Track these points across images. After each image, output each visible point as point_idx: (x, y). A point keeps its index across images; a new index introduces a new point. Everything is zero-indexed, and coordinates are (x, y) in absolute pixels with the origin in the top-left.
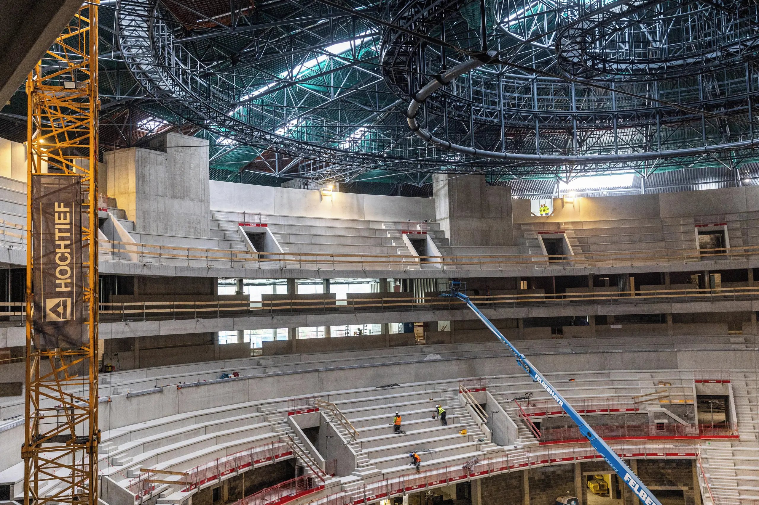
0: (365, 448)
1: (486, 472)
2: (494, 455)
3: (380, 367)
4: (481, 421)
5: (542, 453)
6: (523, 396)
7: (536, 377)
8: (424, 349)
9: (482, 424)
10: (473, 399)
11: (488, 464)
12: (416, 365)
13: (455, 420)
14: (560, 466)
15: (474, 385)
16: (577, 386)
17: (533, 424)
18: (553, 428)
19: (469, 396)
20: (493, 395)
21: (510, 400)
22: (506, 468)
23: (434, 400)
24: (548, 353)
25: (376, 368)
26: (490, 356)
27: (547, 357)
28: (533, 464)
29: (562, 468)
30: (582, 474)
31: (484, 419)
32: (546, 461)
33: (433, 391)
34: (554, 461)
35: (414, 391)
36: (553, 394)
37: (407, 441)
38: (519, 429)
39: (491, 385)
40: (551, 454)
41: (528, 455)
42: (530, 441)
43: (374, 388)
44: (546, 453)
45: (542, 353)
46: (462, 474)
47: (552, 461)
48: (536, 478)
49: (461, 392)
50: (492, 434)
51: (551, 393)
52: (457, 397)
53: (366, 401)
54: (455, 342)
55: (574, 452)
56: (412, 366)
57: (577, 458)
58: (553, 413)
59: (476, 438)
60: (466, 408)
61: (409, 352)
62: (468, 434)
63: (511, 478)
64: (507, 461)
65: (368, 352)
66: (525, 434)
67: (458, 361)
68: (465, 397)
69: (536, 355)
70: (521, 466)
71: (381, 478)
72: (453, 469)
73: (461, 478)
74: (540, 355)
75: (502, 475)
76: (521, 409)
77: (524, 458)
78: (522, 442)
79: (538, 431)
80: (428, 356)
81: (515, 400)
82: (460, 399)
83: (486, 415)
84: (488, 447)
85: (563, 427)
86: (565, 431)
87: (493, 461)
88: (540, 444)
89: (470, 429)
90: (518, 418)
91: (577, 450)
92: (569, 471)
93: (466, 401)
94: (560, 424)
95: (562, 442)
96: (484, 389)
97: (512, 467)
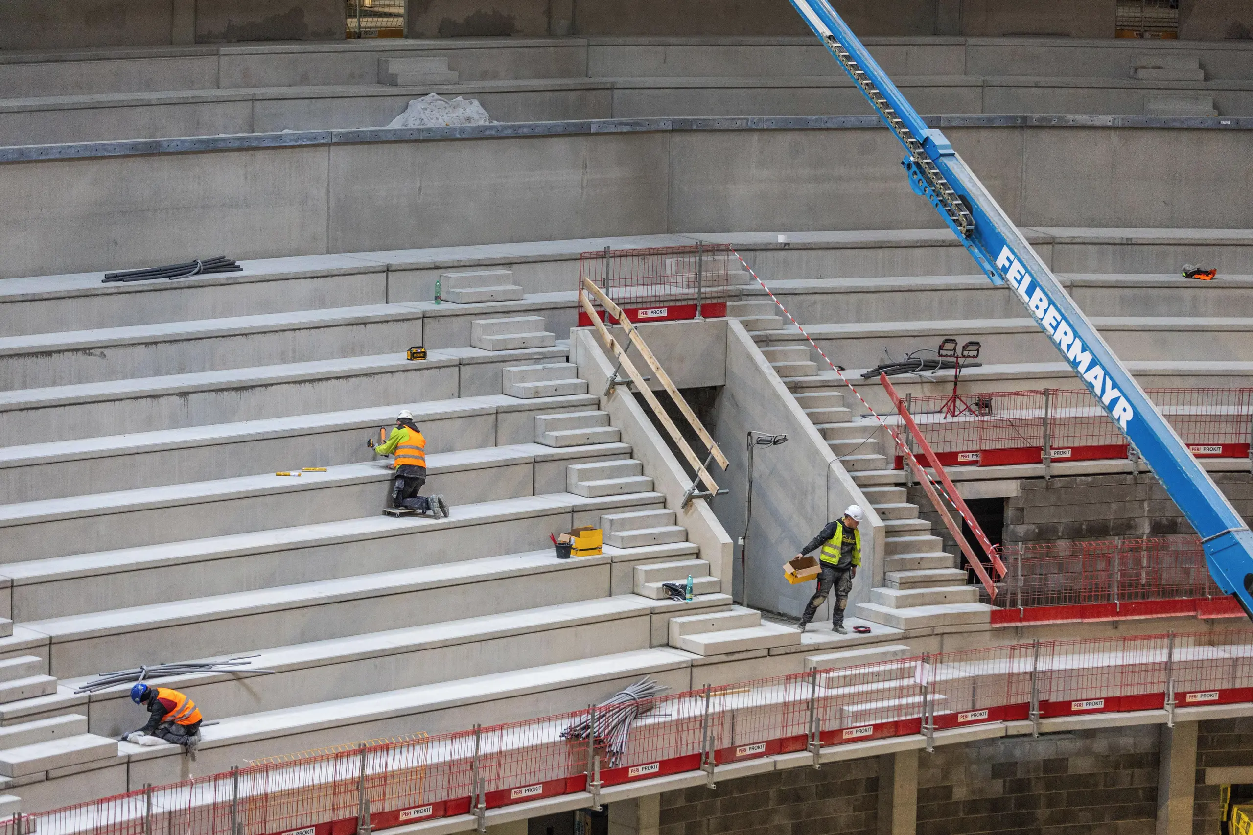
0: (33, 617)
1: (693, 762)
2: (742, 670)
3: (136, 165)
4: (687, 485)
5: (999, 666)
6: (928, 350)
7: (1001, 261)
8: (396, 66)
9: (688, 503)
10: (653, 363)
11: (703, 721)
12: (343, 157)
13: (546, 472)
14: (1089, 734)
15: (658, 279)
16: (1223, 308)
17: (965, 512)
18: (1076, 533)
19: (628, 347)
20: (760, 341)
21: (854, 374)
22: (800, 742)
23: (434, 356)
24: (1082, 119)
25: (113, 166)
26: (767, 119)
27: (1074, 142)
28: (949, 722)
29: (1100, 745)
30: (1200, 777)
31: (705, 476)
32: (1020, 712)
33: (429, 306)
34: (1064, 709)
35: (320, 302)
36: (1085, 359)
37: (268, 583)
38: (890, 532)
39: (757, 285)
40: (1049, 674)
41: (924, 674)
42: (943, 599)
43: (93, 281)
44: (1023, 665)
45: (1054, 115)
46: (560, 769)
47: (1050, 709)
48: (960, 793)
49: (584, 320)
50: (741, 558)
51: (1075, 352)
52: (561, 346)
53: (47, 353)
54: (573, 31)
55: (1168, 666)
56: (319, 161)
57: (1181, 700)
58: (1080, 453)
59: (651, 576)
60: (608, 407)
61: (304, 80)
62: (609, 551)
63: (826, 792)
64: (810, 704)
65: (70, 71)
66: (919, 564)
67: (583, 144)
68: (609, 350)
69: (1023, 125)
70: (880, 731)
71: (115, 779)
72: (514, 740)
73: (552, 789)
74: (1043, 126)
75: (775, 776)
76: (909, 426)
77: (900, 692)
78: (902, 603)
79: (989, 548)
80: (417, 105)
81: (884, 370)
82: (578, 356)
83: (717, 453)
84: (713, 626)
85: (1125, 527)
86: (1137, 549)
87: (734, 702)
88: (995, 617)
89: (623, 524)
90: (891, 473)
91: (1185, 653)
92: (1135, 761)
93: (609, 371)
94: (1110, 513)
95: (1112, 611)
96: (714, 309)
97: (830, 737)
